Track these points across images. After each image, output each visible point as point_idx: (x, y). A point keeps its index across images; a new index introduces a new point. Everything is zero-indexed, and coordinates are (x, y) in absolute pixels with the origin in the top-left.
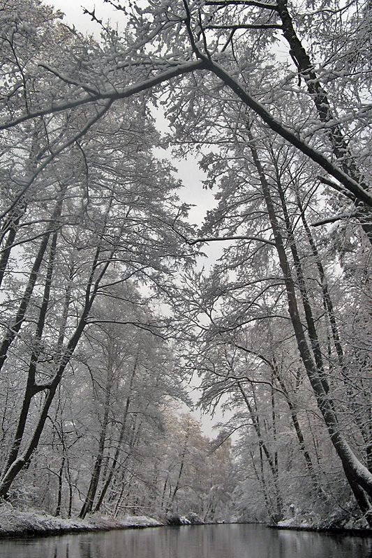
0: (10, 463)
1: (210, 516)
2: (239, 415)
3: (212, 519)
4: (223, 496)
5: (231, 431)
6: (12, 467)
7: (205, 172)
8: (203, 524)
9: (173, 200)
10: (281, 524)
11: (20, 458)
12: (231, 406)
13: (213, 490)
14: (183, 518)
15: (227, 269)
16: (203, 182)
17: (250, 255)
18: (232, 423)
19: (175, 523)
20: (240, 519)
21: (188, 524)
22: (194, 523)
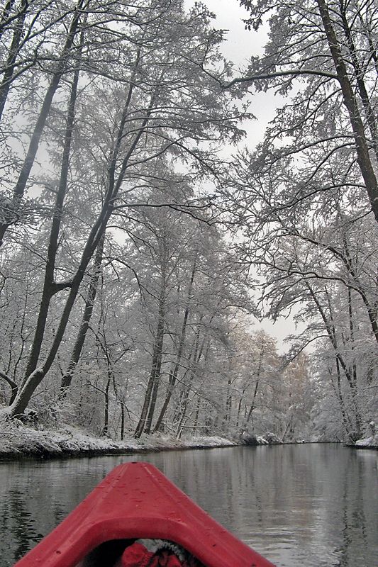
0: (28, 375)
1: (288, 436)
2: (313, 327)
3: (291, 439)
4: (302, 415)
5: (304, 344)
6: (29, 380)
7: (248, 9)
8: (281, 444)
9: (215, 59)
10: (359, 443)
11: (39, 369)
12: (304, 317)
13: (291, 409)
14: (260, 438)
15: (281, 132)
16: (245, 21)
17: (309, 115)
18: (305, 335)
19: (252, 443)
20: (321, 438)
21: (266, 444)
22: (272, 443)
